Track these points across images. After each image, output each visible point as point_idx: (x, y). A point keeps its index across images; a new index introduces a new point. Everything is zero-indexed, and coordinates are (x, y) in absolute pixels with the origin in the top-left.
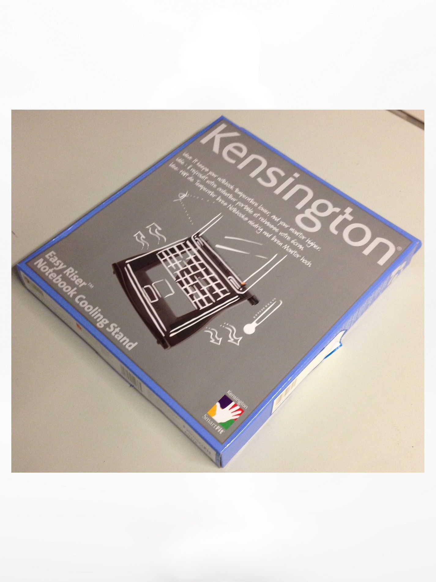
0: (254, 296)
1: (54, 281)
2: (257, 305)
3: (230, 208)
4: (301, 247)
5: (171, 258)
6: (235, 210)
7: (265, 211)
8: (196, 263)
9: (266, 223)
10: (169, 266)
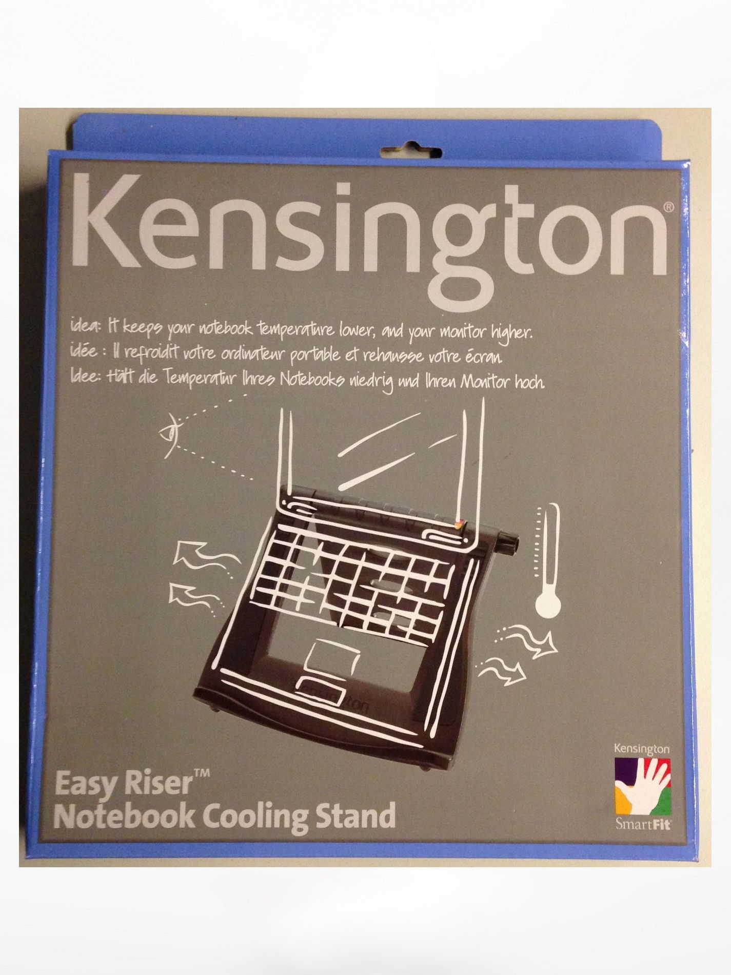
0: (499, 534)
1: (128, 825)
2: (519, 548)
3: (289, 382)
4: (493, 358)
5: (284, 588)
6: (300, 379)
7: (359, 331)
8: (339, 558)
9: (385, 359)
10: (298, 608)
